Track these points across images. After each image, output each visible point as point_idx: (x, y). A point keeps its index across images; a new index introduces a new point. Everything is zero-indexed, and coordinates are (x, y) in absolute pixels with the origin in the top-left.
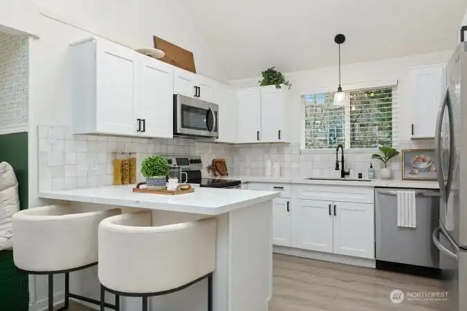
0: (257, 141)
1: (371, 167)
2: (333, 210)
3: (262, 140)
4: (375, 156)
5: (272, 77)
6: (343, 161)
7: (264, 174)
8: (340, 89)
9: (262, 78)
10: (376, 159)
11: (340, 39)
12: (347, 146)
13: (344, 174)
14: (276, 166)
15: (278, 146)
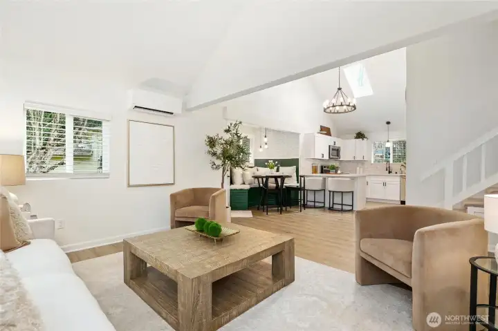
0: (354, 160)
2: (385, 184)
3: (356, 159)
5: (360, 136)
6: (389, 168)
7: (356, 173)
8: (388, 141)
9: (355, 135)
11: (388, 123)
12: (391, 162)
13: (390, 172)
14: (361, 169)
15: (362, 162)
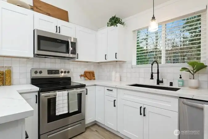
0: (105, 61)
1: (181, 78)
2: (143, 112)
4: (184, 69)
6: (158, 73)
10: (184, 72)
14: (118, 75)
